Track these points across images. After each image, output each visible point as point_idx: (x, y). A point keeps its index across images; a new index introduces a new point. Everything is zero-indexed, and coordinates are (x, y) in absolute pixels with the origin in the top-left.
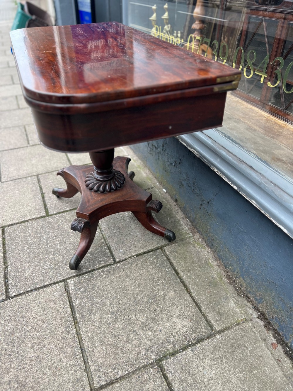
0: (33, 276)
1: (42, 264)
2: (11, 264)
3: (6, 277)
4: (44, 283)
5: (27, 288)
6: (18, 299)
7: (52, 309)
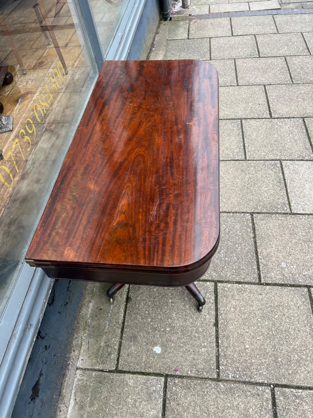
0: (234, 222)
1: (227, 230)
2: (251, 238)
3: (254, 229)
4: (227, 215)
5: (239, 216)
6: (244, 211)
7: (225, 198)
